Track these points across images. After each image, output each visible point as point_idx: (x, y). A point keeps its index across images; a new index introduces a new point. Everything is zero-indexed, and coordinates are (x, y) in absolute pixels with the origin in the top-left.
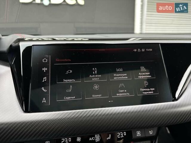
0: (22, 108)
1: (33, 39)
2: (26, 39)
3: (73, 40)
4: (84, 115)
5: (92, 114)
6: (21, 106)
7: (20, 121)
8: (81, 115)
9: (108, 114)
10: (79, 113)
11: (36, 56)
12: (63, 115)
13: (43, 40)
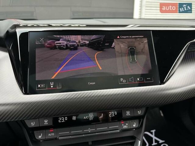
0: (21, 90)
1: (28, 25)
2: (21, 25)
3: (70, 26)
4: (79, 96)
5: (86, 96)
6: (20, 89)
7: (21, 102)
8: (76, 96)
9: (100, 96)
10: (74, 95)
11: (33, 42)
12: (59, 96)
13: (38, 26)
